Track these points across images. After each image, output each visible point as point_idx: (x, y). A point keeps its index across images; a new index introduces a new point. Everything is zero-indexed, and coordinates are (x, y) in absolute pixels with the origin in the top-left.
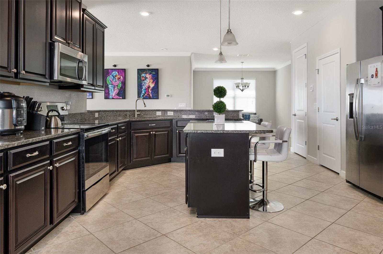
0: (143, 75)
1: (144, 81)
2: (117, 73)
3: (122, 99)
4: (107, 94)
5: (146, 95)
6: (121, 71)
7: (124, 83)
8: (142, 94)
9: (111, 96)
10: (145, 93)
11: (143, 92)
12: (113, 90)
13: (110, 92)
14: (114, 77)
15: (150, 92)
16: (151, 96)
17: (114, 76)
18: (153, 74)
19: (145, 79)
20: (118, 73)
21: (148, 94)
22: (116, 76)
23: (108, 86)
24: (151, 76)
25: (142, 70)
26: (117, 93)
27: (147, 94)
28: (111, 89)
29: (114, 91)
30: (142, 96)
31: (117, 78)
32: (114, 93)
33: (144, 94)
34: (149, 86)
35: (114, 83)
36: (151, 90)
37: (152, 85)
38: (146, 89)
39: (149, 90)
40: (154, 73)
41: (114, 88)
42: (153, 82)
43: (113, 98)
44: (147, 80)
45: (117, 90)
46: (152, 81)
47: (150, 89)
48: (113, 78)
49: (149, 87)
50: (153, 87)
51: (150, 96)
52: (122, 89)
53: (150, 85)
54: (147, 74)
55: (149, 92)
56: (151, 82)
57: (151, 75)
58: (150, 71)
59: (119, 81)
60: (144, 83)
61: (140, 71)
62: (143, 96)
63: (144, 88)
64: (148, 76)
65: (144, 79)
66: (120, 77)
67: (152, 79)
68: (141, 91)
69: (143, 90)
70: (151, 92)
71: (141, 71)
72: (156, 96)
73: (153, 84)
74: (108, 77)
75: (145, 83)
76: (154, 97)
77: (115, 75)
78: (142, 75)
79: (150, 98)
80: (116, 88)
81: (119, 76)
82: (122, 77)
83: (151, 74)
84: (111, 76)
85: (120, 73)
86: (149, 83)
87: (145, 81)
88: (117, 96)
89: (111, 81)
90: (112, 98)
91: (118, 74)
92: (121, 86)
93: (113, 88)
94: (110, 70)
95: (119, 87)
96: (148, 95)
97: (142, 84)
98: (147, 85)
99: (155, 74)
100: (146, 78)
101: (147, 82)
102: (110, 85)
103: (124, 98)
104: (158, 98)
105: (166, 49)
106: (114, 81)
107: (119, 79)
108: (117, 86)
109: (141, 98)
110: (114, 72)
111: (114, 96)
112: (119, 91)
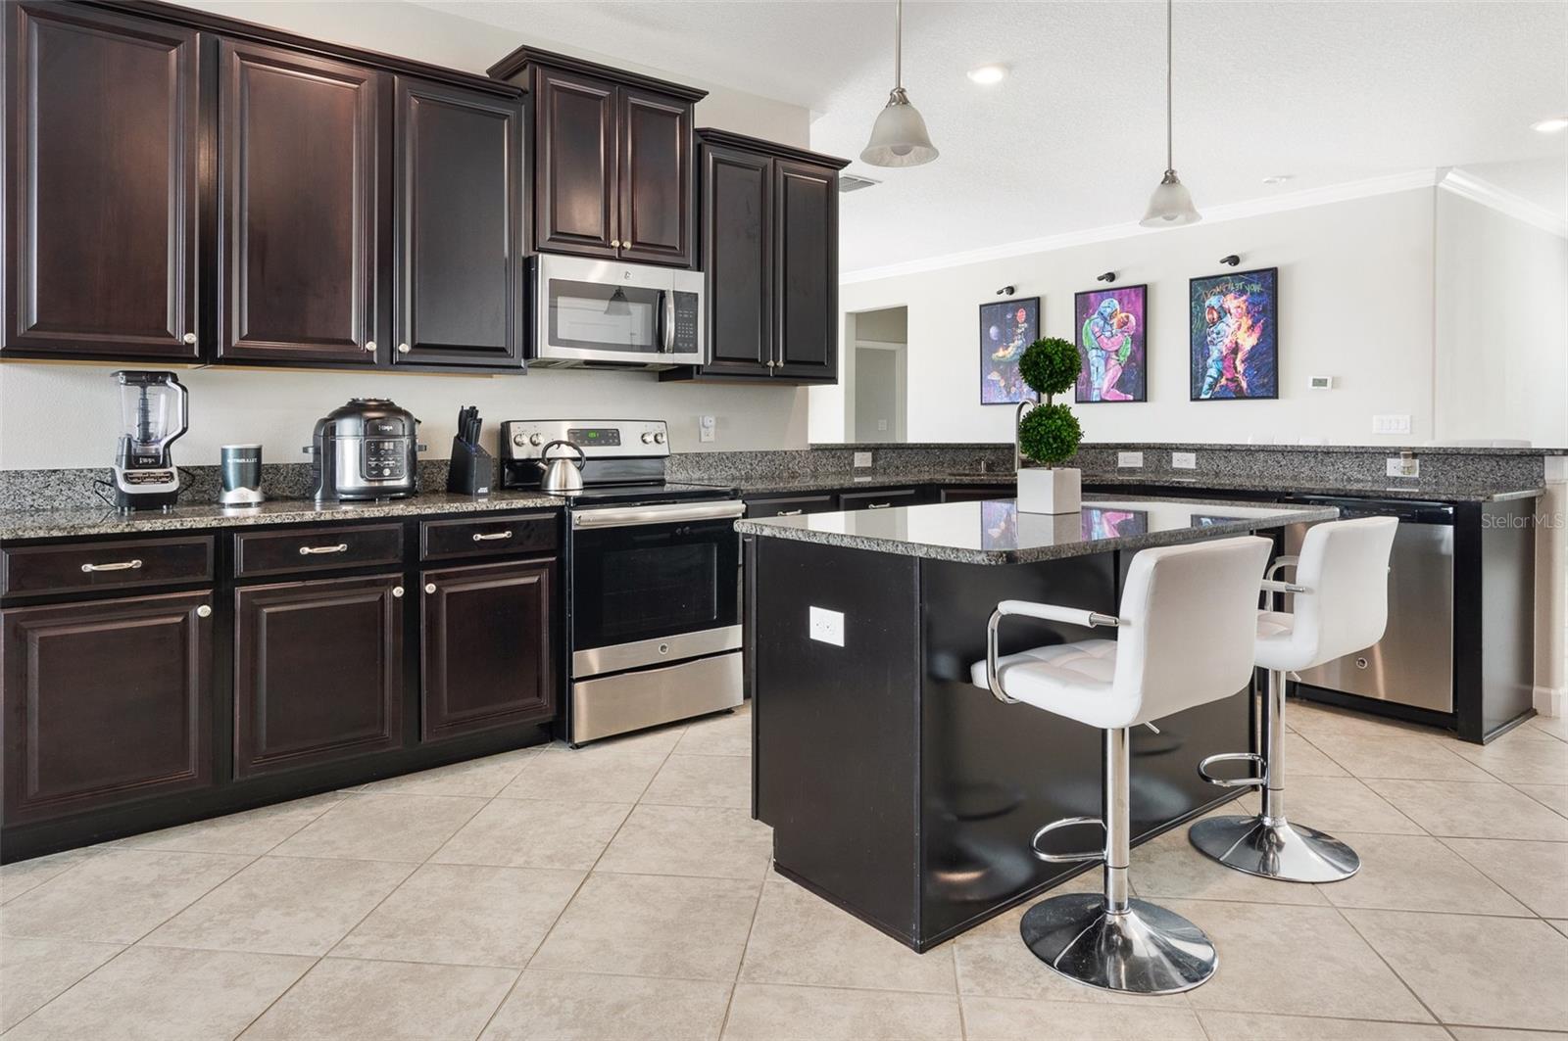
0: (1213, 301)
1: (1214, 324)
2: (1116, 302)
3: (1134, 401)
4: (1083, 384)
5: (1223, 381)
6: (1129, 295)
7: (1142, 341)
8: (1208, 380)
9: (1096, 393)
10: (1221, 374)
11: (1213, 372)
12: (1102, 369)
13: (1094, 377)
14: (1105, 319)
15: (1240, 368)
16: (1244, 385)
17: (1106, 314)
18: (1252, 293)
19: (1220, 318)
20: (1120, 303)
21: (1233, 380)
22: (1112, 316)
23: (1087, 353)
24: (1245, 301)
25: (1206, 281)
26: (1116, 380)
27: (1229, 377)
28: (1096, 365)
29: (1106, 371)
30: (1206, 387)
31: (1115, 321)
32: (1107, 379)
33: (1217, 380)
34: (1236, 343)
35: (1106, 340)
36: (1243, 362)
37: (1248, 342)
38: (1226, 357)
39: (1238, 362)
40: (1256, 288)
41: (1107, 360)
42: (1252, 328)
43: (1103, 401)
44: (1228, 319)
45: (1118, 367)
46: (1250, 322)
47: (1240, 356)
48: (1102, 322)
49: (1235, 349)
50: (1253, 348)
51: (1239, 385)
52: (1134, 364)
53: (1239, 341)
54: (1230, 296)
55: (1235, 368)
56: (1244, 327)
57: (1244, 298)
58: (1241, 280)
59: (1122, 332)
60: (1215, 335)
61: (1201, 287)
62: (1211, 387)
63: (1215, 354)
64: (1232, 302)
65: (1216, 315)
66: (1127, 317)
67: (1249, 313)
68: (1205, 369)
69: (1210, 361)
70: (1245, 371)
71: (1206, 287)
72: (1263, 385)
73: (1250, 336)
74: (1087, 321)
75: (1218, 333)
76: (1259, 392)
77: (1109, 310)
78: (1207, 303)
79: (1240, 395)
80: (1113, 362)
81: (1123, 315)
82: (1132, 317)
83: (1242, 292)
84: (1095, 316)
85: (1126, 302)
86: (1237, 332)
87: (1221, 326)
88: (1118, 392)
89: (1098, 335)
90: (1098, 399)
91: (1118, 307)
92: (1128, 353)
93: (1103, 362)
94: (1092, 295)
95: (1124, 356)
96: (1231, 385)
97: (1209, 339)
98: (1227, 341)
99: (1260, 294)
100: (1223, 312)
101: (1226, 328)
102: (1094, 351)
103: (1139, 398)
104: (1275, 396)
105: (1288, 177)
106: (1108, 334)
107: (1124, 324)
108: (1117, 351)
109: (1203, 396)
110: (1105, 303)
111: (1108, 392)
112: (1123, 373)
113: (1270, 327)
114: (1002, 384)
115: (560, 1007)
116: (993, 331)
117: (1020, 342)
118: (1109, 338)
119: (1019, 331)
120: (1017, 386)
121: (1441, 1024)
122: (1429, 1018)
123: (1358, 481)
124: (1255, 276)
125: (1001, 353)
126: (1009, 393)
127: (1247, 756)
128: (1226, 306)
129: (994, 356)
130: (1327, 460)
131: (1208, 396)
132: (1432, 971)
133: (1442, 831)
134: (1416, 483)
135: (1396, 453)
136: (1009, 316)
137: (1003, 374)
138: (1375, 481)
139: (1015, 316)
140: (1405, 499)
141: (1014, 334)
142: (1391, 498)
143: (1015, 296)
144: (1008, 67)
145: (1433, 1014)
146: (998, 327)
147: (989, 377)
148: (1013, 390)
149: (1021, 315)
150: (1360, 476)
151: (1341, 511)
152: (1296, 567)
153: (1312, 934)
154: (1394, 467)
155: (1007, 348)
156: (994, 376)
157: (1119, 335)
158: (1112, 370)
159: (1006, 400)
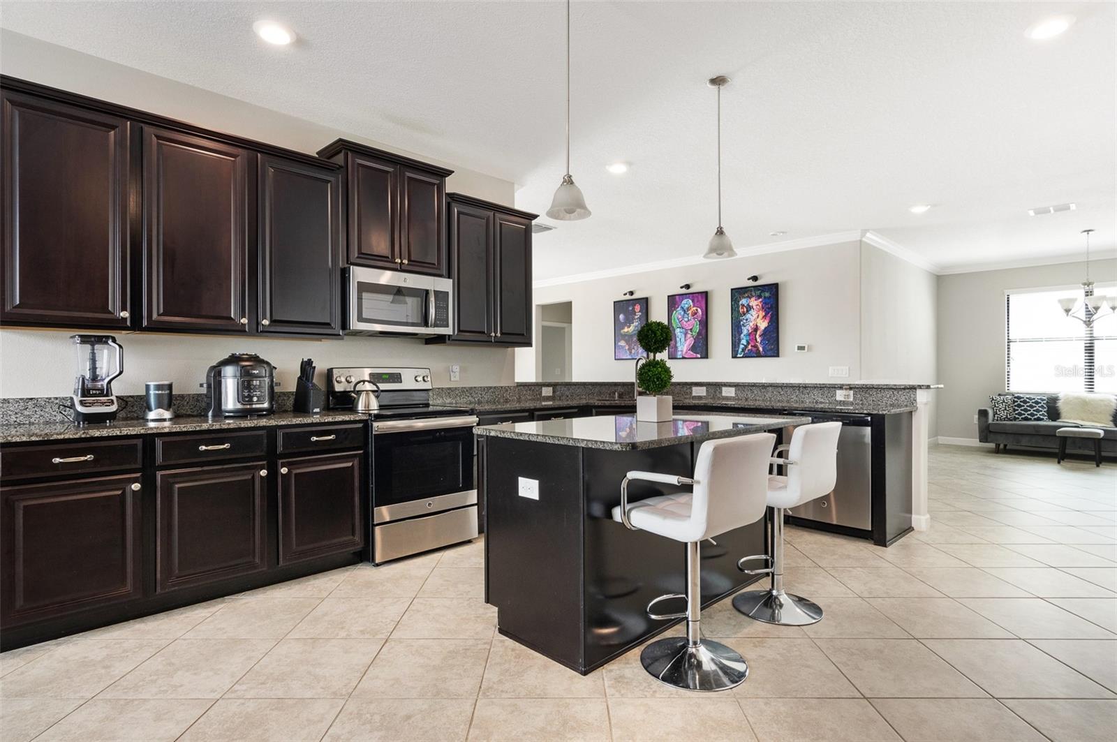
0: (744, 301)
1: (744, 314)
2: (690, 301)
3: (701, 358)
4: (672, 348)
5: (750, 347)
6: (697, 297)
7: (705, 323)
8: (742, 346)
9: (679, 353)
10: (748, 343)
11: (744, 342)
12: (683, 340)
13: (678, 344)
15: (759, 340)
16: (761, 349)
17: (685, 308)
18: (765, 297)
19: (747, 311)
20: (692, 302)
21: (755, 346)
22: (688, 309)
23: (674, 330)
24: (761, 302)
25: (740, 290)
26: (691, 345)
27: (753, 344)
28: (680, 337)
29: (685, 340)
30: (740, 350)
31: (690, 312)
32: (686, 345)
33: (746, 347)
34: (757, 325)
35: (685, 323)
36: (760, 336)
37: (763, 325)
38: (751, 333)
39: (757, 336)
40: (767, 294)
41: (686, 334)
42: (764, 317)
43: (683, 358)
44: (752, 312)
45: (692, 338)
46: (764, 314)
47: (758, 333)
48: (683, 312)
49: (756, 329)
50: (766, 328)
51: (758, 349)
52: (701, 337)
54: (753, 299)
55: (756, 340)
56: (761, 317)
57: (760, 300)
58: (759, 290)
59: (694, 319)
60: (745, 321)
61: (737, 293)
62: (743, 350)
63: (745, 332)
64: (754, 303)
65: (745, 310)
66: (697, 310)
67: (763, 308)
68: (740, 340)
69: (742, 335)
70: (761, 341)
71: (740, 294)
72: (771, 349)
73: (764, 321)
74: (675, 312)
75: (747, 320)
76: (769, 353)
77: (686, 306)
78: (740, 303)
79: (758, 355)
80: (689, 336)
81: (695, 308)
82: (699, 310)
83: (759, 297)
84: (679, 309)
85: (696, 301)
86: (756, 319)
87: (748, 316)
88: (692, 353)
89: (681, 320)
90: (681, 357)
91: (692, 304)
92: (698, 331)
93: (683, 336)
94: (677, 297)
95: (695, 332)
96: (754, 349)
97: (742, 323)
98: (751, 324)
99: (769, 298)
100: (749, 308)
101: (751, 317)
102: (678, 329)
103: (704, 356)
104: (778, 355)
105: (783, 233)
106: (686, 319)
107: (695, 314)
108: (691, 329)
109: (739, 356)
110: (685, 301)
111: (686, 353)
112: (695, 342)
113: (775, 317)
114: (627, 348)
115: (371, 719)
116: (621, 317)
117: (637, 323)
118: (687, 322)
119: (636, 317)
121: (865, 698)
122: (858, 695)
123: (821, 403)
124: (766, 287)
125: (626, 330)
126: (631, 353)
127: (763, 557)
128: (751, 304)
129: (622, 331)
130: (805, 391)
131: (741, 356)
132: (861, 670)
133: (866, 594)
134: (852, 404)
135: (841, 387)
136: (631, 308)
137: (627, 342)
138: (830, 403)
139: (634, 309)
140: (845, 413)
141: (633, 319)
142: (838, 412)
143: (633, 297)
144: (629, 164)
145: (860, 692)
146: (625, 315)
147: (619, 344)
148: (633, 351)
149: (638, 308)
150: (822, 400)
151: (812, 419)
152: (788, 451)
153: (798, 653)
154: (840, 395)
155: (629, 327)
156: (622, 343)
157: (692, 320)
158: (689, 340)
159: (629, 357)
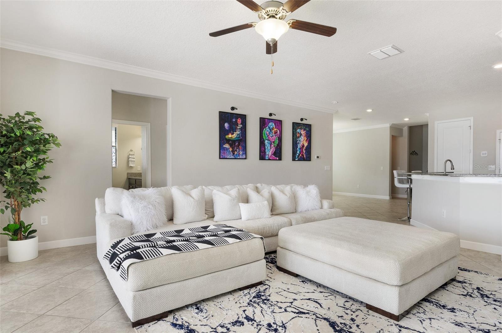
0: (298, 130)
1: (299, 138)
2: (274, 124)
3: (279, 160)
4: (263, 153)
5: (301, 155)
6: (277, 123)
8: (297, 154)
9: (267, 156)
10: (300, 153)
11: (298, 152)
12: (269, 148)
13: (267, 151)
14: (270, 130)
15: (304, 152)
16: (305, 157)
17: (271, 128)
18: (307, 131)
19: (300, 136)
20: (275, 125)
21: (303, 155)
22: (273, 129)
23: (264, 141)
24: (305, 132)
25: (297, 124)
26: (274, 152)
28: (267, 146)
29: (271, 148)
30: (297, 156)
31: (273, 131)
32: (271, 152)
33: (299, 155)
34: (303, 144)
35: (270, 137)
37: (306, 144)
38: (301, 148)
39: (304, 150)
41: (271, 145)
43: (269, 159)
45: (274, 148)
47: (304, 148)
48: (269, 131)
49: (303, 146)
50: (307, 146)
51: (304, 157)
52: (279, 147)
53: (304, 144)
54: (302, 130)
56: (305, 140)
57: (305, 131)
58: (305, 126)
59: (275, 136)
60: (299, 141)
61: (295, 126)
62: (298, 156)
63: (299, 147)
65: (299, 135)
66: (277, 130)
67: (306, 136)
68: (297, 151)
69: (298, 149)
71: (297, 126)
73: (306, 143)
74: (265, 129)
77: (271, 127)
78: (297, 131)
79: (304, 160)
80: (273, 146)
81: (276, 129)
82: (278, 131)
84: (267, 128)
85: (277, 125)
86: (303, 141)
88: (274, 157)
89: (268, 135)
90: (268, 159)
91: (274, 126)
92: (277, 143)
93: (269, 145)
94: (266, 119)
95: (276, 144)
96: (302, 156)
98: (301, 143)
100: (301, 135)
101: (301, 139)
102: (267, 141)
104: (310, 160)
106: (271, 135)
107: (276, 133)
108: (274, 142)
109: (296, 159)
110: (270, 124)
111: (271, 156)
112: (275, 150)
114: (231, 150)
116: (226, 125)
117: (239, 132)
118: (271, 137)
119: (238, 127)
120: (238, 151)
124: (308, 126)
125: (230, 136)
126: (234, 154)
128: (301, 133)
129: (227, 137)
131: (297, 160)
136: (234, 120)
137: (231, 145)
139: (236, 121)
141: (236, 129)
143: (235, 112)
146: (229, 124)
147: (224, 146)
148: (236, 153)
149: (239, 121)
155: (233, 134)
156: (227, 146)
157: (274, 136)
158: (272, 149)
159: (232, 157)
